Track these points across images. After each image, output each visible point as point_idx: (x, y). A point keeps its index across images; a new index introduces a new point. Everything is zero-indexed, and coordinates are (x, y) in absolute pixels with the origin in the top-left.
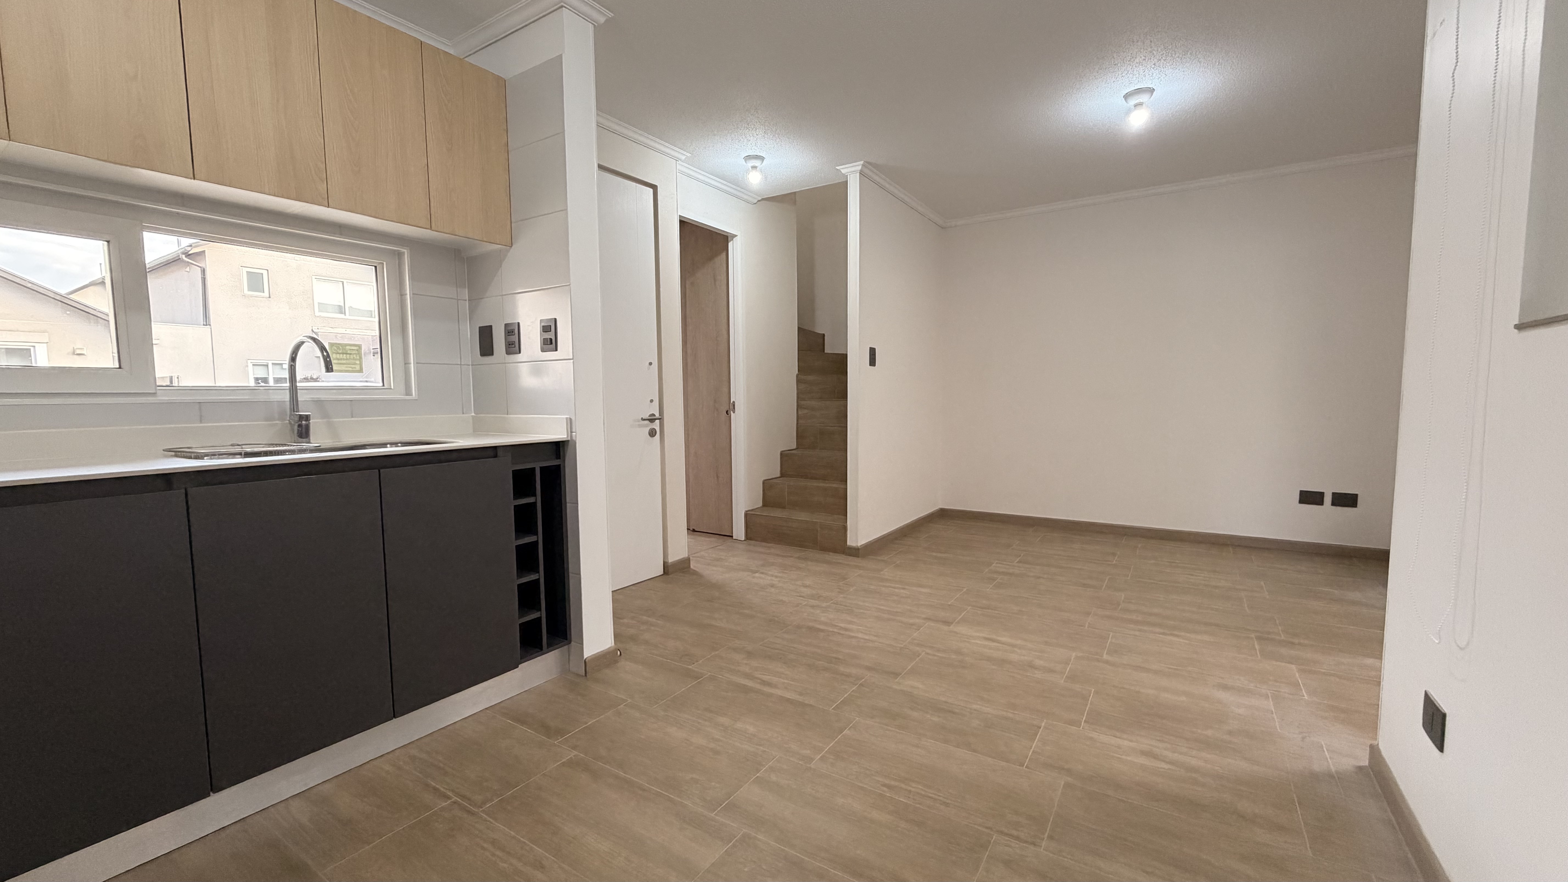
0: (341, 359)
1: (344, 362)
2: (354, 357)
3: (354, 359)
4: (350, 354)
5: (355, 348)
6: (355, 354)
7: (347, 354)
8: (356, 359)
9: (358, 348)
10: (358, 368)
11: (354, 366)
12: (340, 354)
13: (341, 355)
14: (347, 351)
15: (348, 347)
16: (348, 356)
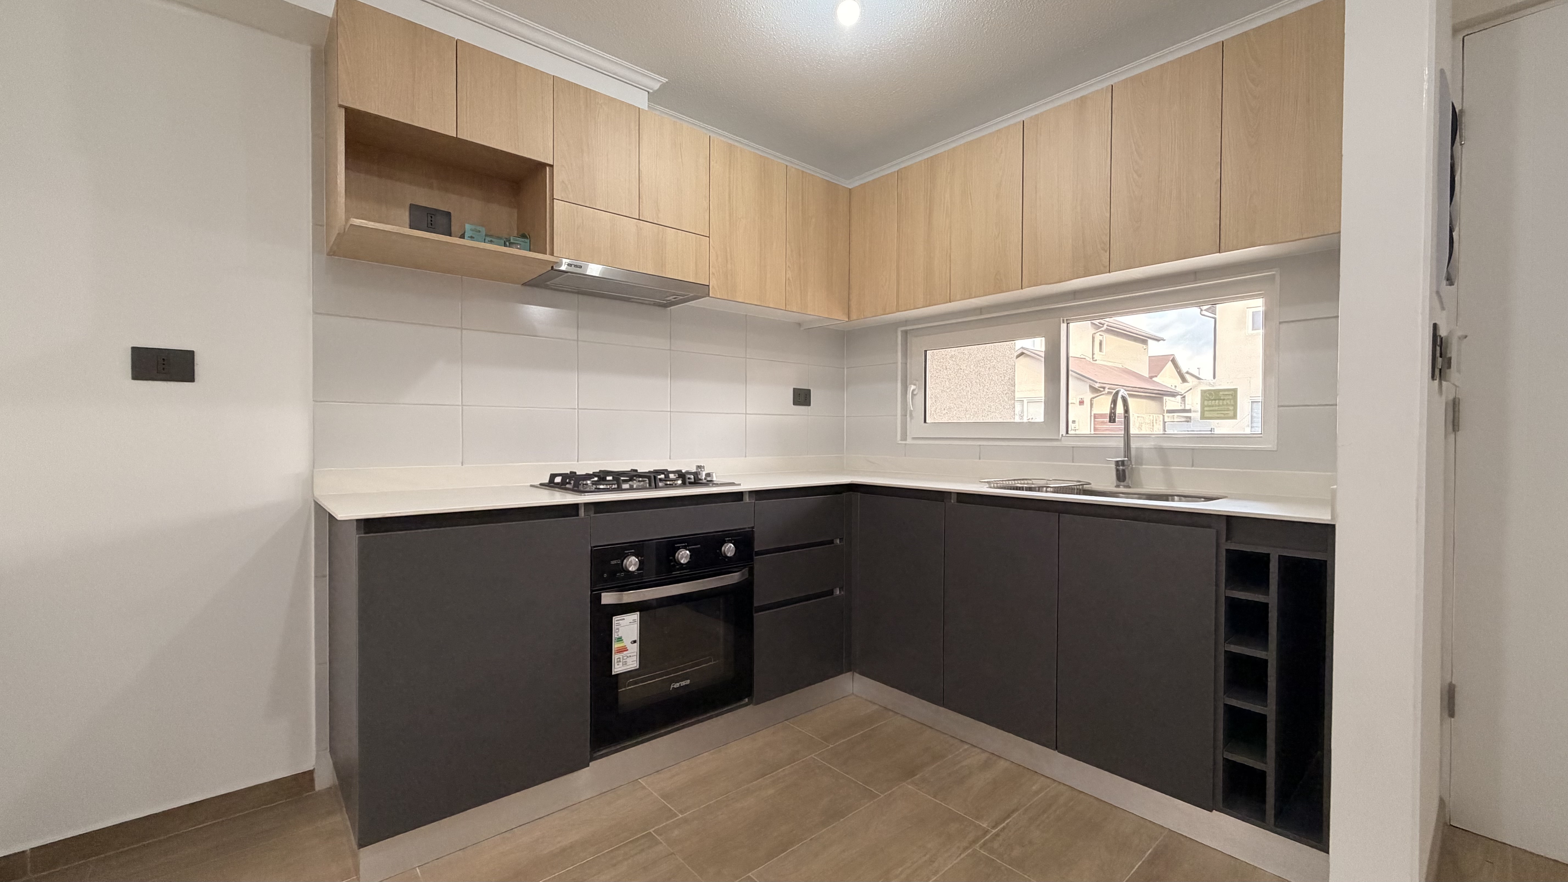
0: (1213, 406)
1: (1216, 408)
2: (1227, 403)
3: (1227, 405)
4: (1224, 399)
5: (1230, 393)
6: (1228, 399)
7: (1220, 399)
8: (1229, 405)
9: (1233, 392)
10: (1231, 413)
11: (1226, 412)
12: (1212, 400)
13: (1214, 401)
14: (1220, 397)
15: (1221, 393)
16: (1221, 401)
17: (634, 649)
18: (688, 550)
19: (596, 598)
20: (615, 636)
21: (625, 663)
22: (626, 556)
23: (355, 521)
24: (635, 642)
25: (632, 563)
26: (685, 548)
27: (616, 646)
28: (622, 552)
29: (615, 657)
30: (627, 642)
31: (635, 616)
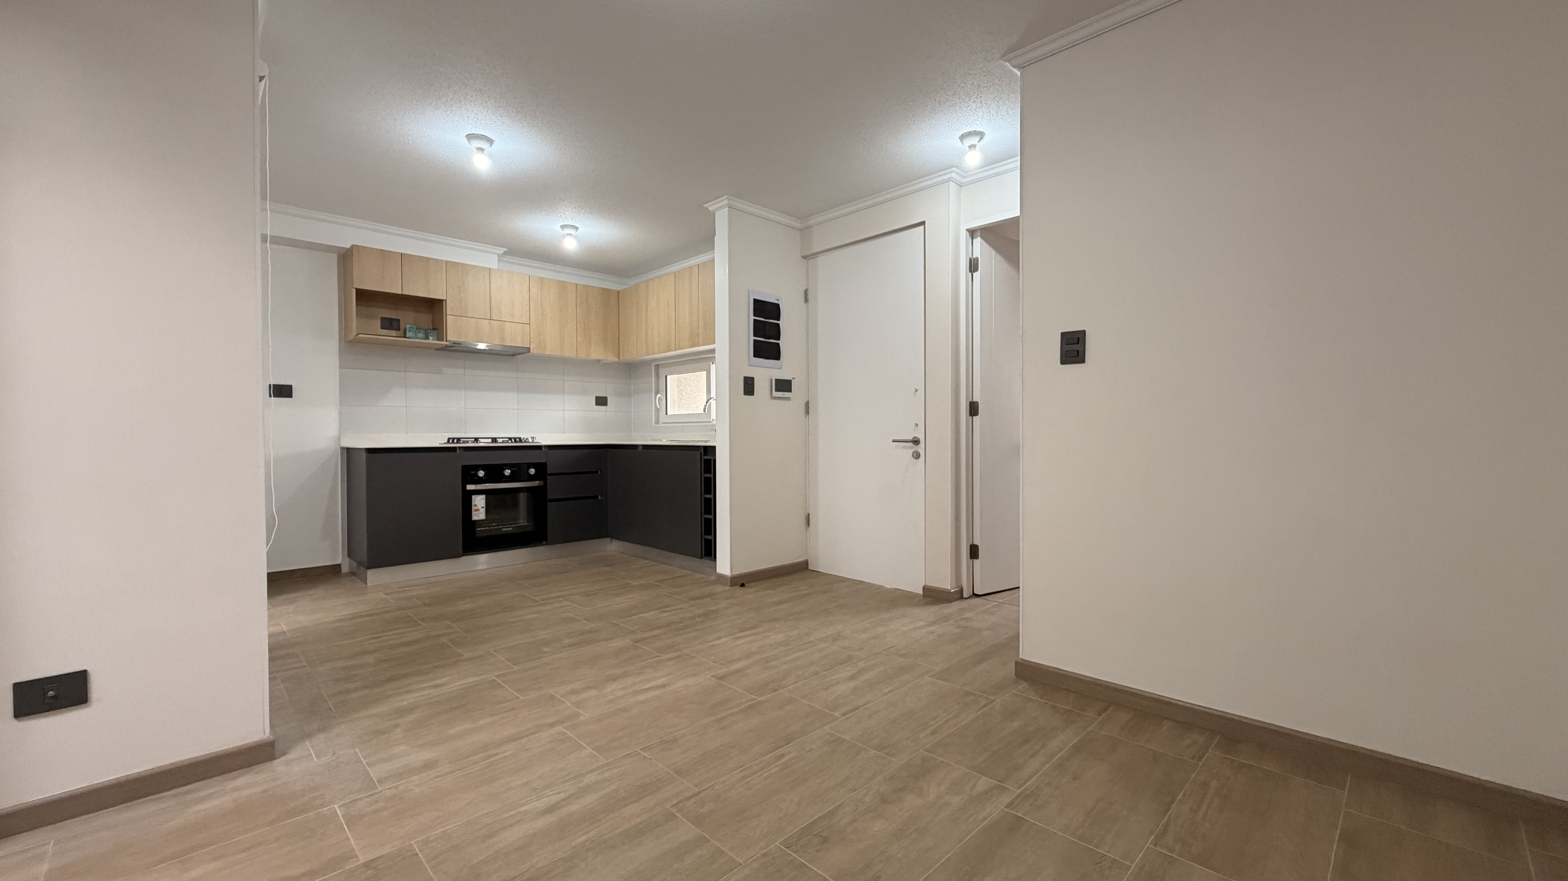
17: (483, 511)
18: (511, 470)
19: (464, 487)
20: (473, 504)
21: (478, 516)
22: (478, 470)
23: (364, 450)
24: (483, 507)
25: (481, 473)
26: (508, 469)
27: (474, 508)
28: (477, 468)
29: (474, 513)
30: (479, 507)
31: (483, 497)
